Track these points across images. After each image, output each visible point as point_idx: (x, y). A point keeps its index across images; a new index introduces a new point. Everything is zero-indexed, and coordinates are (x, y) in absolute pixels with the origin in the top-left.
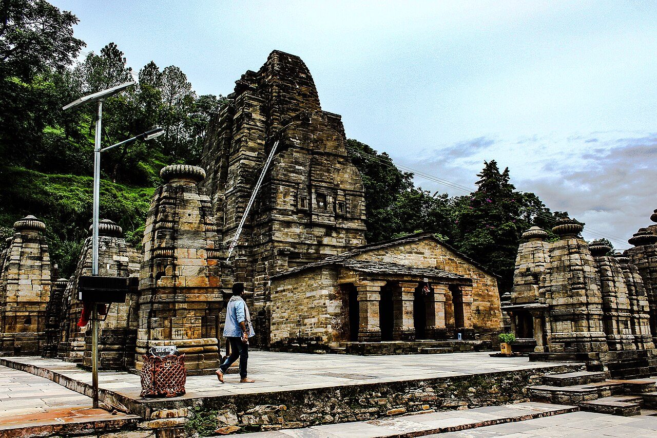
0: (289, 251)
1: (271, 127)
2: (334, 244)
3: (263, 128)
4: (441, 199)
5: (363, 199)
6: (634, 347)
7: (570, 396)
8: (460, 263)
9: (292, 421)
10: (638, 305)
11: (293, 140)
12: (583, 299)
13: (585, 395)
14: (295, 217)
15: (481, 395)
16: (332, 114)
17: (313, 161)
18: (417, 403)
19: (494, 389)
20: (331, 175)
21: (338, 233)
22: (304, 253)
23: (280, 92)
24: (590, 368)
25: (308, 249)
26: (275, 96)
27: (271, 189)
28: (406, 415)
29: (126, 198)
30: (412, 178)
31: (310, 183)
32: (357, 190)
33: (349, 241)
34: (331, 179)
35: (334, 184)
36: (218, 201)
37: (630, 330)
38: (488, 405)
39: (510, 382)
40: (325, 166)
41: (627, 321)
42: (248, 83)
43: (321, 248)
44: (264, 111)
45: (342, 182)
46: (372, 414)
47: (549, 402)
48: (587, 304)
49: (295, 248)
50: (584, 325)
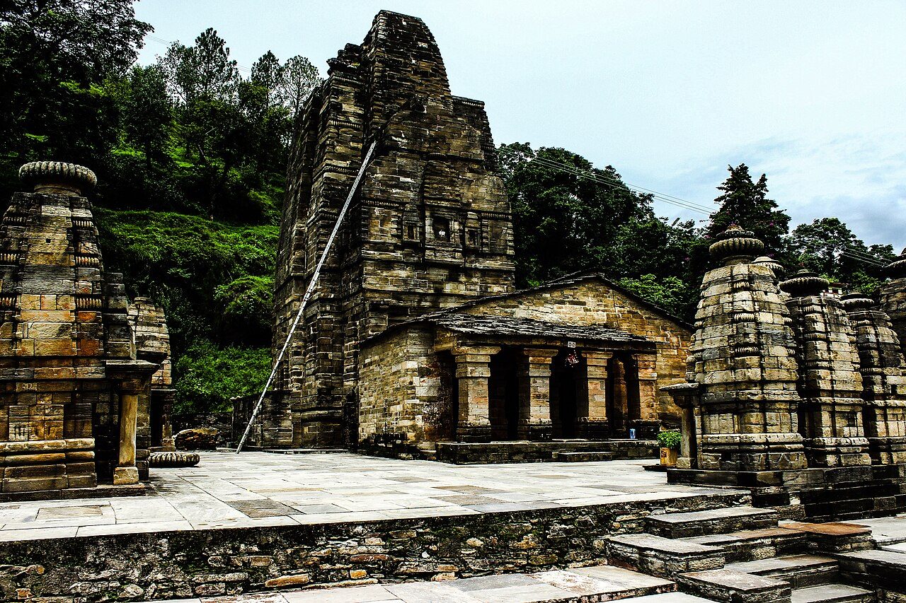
0: (388, 305)
1: (370, 123)
2: (463, 292)
3: (359, 125)
4: (684, 229)
5: (510, 225)
6: (867, 459)
7: (665, 561)
8: (649, 318)
9: (51, 595)
10: (884, 384)
11: (397, 139)
12: (754, 374)
13: (692, 559)
14: (399, 254)
15: (493, 552)
16: (468, 100)
17: (427, 170)
18: (338, 566)
19: (529, 540)
20: (457, 189)
21: (469, 276)
22: (414, 307)
23: (386, 71)
24: (757, 502)
25: (419, 302)
26: (377, 77)
27: (361, 212)
28: (309, 588)
29: (222, 240)
30: (652, 201)
31: (422, 202)
32: (499, 210)
33: (487, 288)
34: (457, 195)
35: (462, 203)
36: (296, 235)
37: (861, 430)
38: (506, 572)
39: (568, 528)
40: (447, 177)
41: (856, 414)
42: (347, 62)
43: (441, 300)
44: (361, 100)
45: (475, 200)
46: (230, 585)
47: (635, 568)
48: (763, 383)
49: (399, 299)
50: (753, 420)
